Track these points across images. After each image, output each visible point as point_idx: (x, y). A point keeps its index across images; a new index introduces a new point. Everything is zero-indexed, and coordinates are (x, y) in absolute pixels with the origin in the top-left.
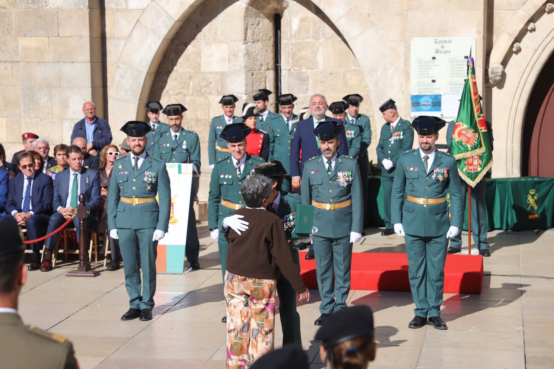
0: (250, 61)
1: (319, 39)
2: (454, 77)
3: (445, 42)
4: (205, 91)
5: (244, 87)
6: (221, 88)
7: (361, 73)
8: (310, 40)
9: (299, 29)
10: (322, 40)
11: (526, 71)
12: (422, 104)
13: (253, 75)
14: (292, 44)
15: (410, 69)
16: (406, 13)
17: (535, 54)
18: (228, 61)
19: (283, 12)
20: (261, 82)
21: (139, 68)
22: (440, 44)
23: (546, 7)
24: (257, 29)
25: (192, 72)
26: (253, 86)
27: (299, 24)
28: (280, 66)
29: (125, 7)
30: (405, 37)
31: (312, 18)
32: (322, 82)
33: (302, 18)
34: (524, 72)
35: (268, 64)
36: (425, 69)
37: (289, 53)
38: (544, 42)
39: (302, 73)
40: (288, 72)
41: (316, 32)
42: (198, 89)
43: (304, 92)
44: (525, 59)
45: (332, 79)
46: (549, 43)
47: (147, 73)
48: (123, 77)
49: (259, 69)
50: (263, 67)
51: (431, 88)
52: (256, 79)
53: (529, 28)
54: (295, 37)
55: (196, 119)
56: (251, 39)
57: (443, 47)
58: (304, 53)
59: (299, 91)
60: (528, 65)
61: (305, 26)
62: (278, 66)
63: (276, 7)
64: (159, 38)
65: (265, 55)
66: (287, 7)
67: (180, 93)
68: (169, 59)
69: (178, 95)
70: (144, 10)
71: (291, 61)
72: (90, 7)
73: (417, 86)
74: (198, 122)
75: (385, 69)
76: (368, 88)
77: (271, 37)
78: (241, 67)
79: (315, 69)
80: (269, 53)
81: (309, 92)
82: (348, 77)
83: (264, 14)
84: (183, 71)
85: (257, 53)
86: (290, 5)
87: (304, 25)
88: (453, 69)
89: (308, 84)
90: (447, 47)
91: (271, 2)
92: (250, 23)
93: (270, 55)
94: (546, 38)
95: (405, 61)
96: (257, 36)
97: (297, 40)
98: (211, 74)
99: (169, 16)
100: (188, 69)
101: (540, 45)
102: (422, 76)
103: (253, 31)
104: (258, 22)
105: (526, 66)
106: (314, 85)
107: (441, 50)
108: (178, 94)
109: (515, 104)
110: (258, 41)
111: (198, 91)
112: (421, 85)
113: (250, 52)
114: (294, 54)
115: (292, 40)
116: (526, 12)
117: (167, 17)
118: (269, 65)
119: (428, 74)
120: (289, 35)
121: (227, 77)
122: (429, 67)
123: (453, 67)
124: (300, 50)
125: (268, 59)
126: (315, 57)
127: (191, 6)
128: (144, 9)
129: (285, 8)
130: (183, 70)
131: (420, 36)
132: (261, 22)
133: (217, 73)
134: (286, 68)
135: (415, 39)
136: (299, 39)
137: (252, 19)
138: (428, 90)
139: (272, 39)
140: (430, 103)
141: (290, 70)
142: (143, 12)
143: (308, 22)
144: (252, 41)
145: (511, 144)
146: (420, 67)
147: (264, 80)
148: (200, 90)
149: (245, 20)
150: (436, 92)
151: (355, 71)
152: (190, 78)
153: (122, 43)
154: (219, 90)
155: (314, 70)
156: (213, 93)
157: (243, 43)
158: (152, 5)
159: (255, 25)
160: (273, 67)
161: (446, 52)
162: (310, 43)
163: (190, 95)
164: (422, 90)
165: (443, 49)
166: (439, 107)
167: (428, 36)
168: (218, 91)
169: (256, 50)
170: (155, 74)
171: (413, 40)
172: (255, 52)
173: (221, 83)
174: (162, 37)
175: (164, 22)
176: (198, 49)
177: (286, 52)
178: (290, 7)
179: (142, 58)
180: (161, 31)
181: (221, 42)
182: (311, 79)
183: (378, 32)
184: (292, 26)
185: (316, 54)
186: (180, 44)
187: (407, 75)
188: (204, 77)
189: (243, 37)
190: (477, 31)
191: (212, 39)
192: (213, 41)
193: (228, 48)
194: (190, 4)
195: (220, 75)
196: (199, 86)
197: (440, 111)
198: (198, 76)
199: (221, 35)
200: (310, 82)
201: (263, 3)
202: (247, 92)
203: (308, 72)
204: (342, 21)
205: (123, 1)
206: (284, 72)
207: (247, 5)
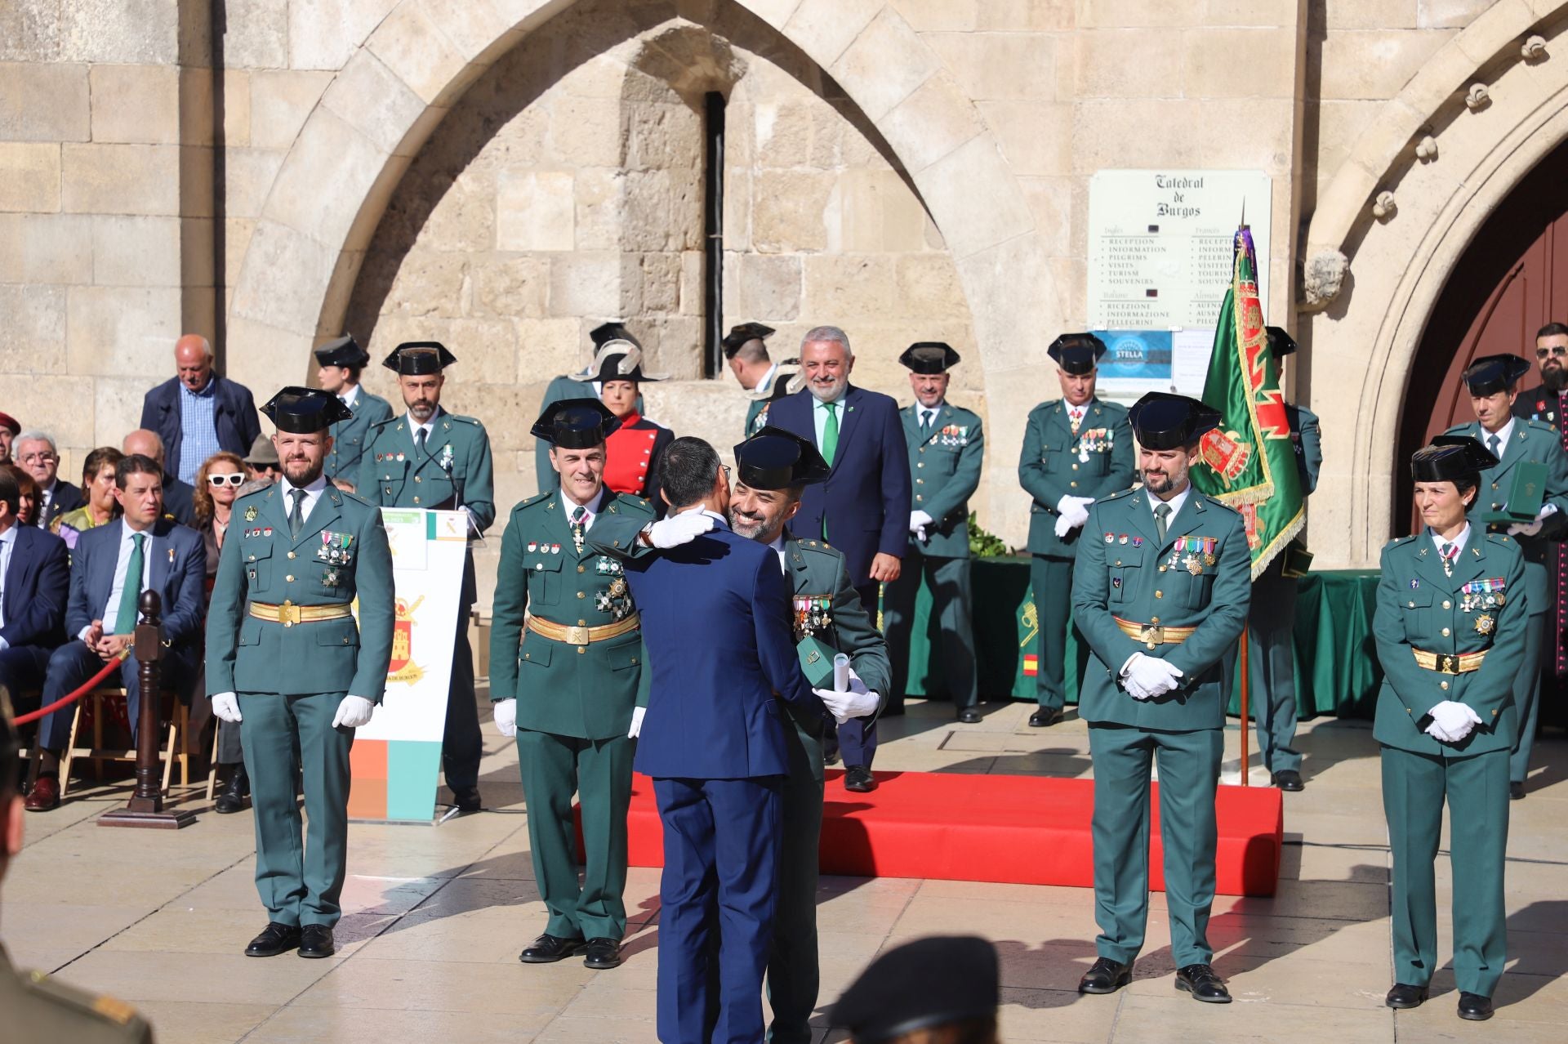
0: (635, 223)
1: (831, 165)
2: (1209, 281)
3: (1186, 183)
4: (507, 306)
5: (618, 297)
6: (552, 299)
7: (948, 264)
8: (807, 169)
9: (774, 137)
10: (840, 170)
11: (1410, 273)
12: (1119, 356)
13: (642, 262)
14: (755, 177)
15: (1086, 258)
16: (1077, 100)
17: (1434, 223)
18: (572, 222)
19: (730, 87)
20: (665, 284)
21: (318, 238)
22: (1172, 191)
23: (1468, 94)
24: (657, 135)
25: (470, 250)
26: (642, 293)
27: (776, 124)
28: (721, 239)
29: (283, 63)
30: (1075, 168)
31: (812, 106)
32: (837, 288)
33: (782, 108)
34: (1405, 273)
35: (686, 233)
36: (1129, 258)
37: (746, 204)
38: (1462, 192)
39: (783, 260)
40: (741, 258)
41: (824, 147)
42: (486, 300)
43: (786, 315)
44: (1407, 239)
45: (867, 280)
46: (1475, 194)
47: (343, 251)
48: (272, 261)
49: (659, 248)
50: (671, 241)
51: (1144, 311)
52: (650, 276)
53: (1421, 151)
54: (763, 160)
55: (478, 384)
56: (639, 163)
57: (1179, 198)
58: (788, 205)
59: (771, 312)
60: (1415, 255)
61: (794, 129)
62: (714, 239)
63: (711, 73)
64: (379, 152)
65: (679, 209)
66: (744, 73)
67: (434, 310)
68: (405, 212)
69: (428, 315)
70: (338, 74)
71: (750, 226)
72: (184, 62)
73: (1105, 305)
74: (483, 394)
75: (1015, 256)
76: (968, 307)
77: (695, 159)
78: (609, 239)
79: (817, 251)
80: (689, 202)
81: (801, 315)
82: (911, 275)
83: (678, 91)
84: (443, 248)
85: (655, 200)
86: (752, 68)
87: (790, 127)
88: (1207, 262)
89: (800, 293)
90: (1192, 197)
91: (699, 58)
92: (637, 118)
93: (694, 208)
94: (1465, 181)
95: (1073, 234)
96: (657, 154)
97: (769, 169)
98: (524, 259)
99: (406, 91)
100: (460, 241)
101: (1451, 199)
102: (1118, 277)
103: (646, 139)
104: (660, 114)
105: (1410, 258)
106: (815, 295)
107: (1172, 205)
108: (428, 311)
109: (1378, 363)
110: (659, 168)
111: (485, 304)
112: (1116, 303)
113: (635, 199)
114: (760, 208)
115: (755, 168)
116: (1411, 105)
117: (403, 94)
118: (689, 236)
119: (1136, 273)
120: (747, 153)
121: (569, 267)
122: (1138, 254)
123: (1207, 253)
124: (776, 196)
125: (685, 218)
126: (819, 217)
127: (472, 65)
128: (336, 71)
129: (737, 78)
130: (445, 244)
131: (1116, 165)
132: (668, 115)
133: (542, 254)
134: (737, 247)
135: (1101, 173)
136: (775, 166)
137: (643, 105)
138: (1135, 318)
139: (699, 164)
140: (1140, 354)
141: (747, 252)
142: (335, 78)
143: (803, 118)
144: (644, 167)
145: (1366, 476)
146: (1114, 253)
147: (674, 279)
148: (493, 301)
149: (623, 107)
150: (1158, 325)
151: (931, 258)
152: (464, 267)
153: (273, 164)
154: (547, 304)
155: (816, 254)
156: (527, 311)
157: (617, 172)
158: (359, 60)
159: (651, 122)
160: (699, 241)
161: (1187, 213)
162: (805, 176)
163: (461, 317)
164: (1120, 318)
165: (1178, 205)
166: (1166, 366)
167: (1139, 168)
168: (542, 305)
169: (654, 195)
170: (364, 255)
171: (1096, 176)
172: (651, 198)
173: (552, 283)
174: (388, 150)
175: (392, 108)
176: (488, 186)
177: (738, 201)
178: (751, 75)
179: (327, 207)
180: (384, 133)
181: (553, 167)
182: (806, 278)
183: (999, 150)
184: (754, 129)
185: (822, 209)
186: (436, 172)
187: (1078, 274)
188: (505, 265)
189: (616, 157)
190: (1275, 157)
191: (527, 158)
192: (530, 164)
193: (574, 186)
194: (469, 59)
195: (549, 260)
196: (489, 293)
197: (1168, 376)
198: (487, 264)
199: (556, 149)
200: (803, 287)
201: (676, 62)
202: (626, 310)
203: (799, 258)
204: (897, 117)
205: (276, 46)
206: (729, 256)
207: (629, 65)
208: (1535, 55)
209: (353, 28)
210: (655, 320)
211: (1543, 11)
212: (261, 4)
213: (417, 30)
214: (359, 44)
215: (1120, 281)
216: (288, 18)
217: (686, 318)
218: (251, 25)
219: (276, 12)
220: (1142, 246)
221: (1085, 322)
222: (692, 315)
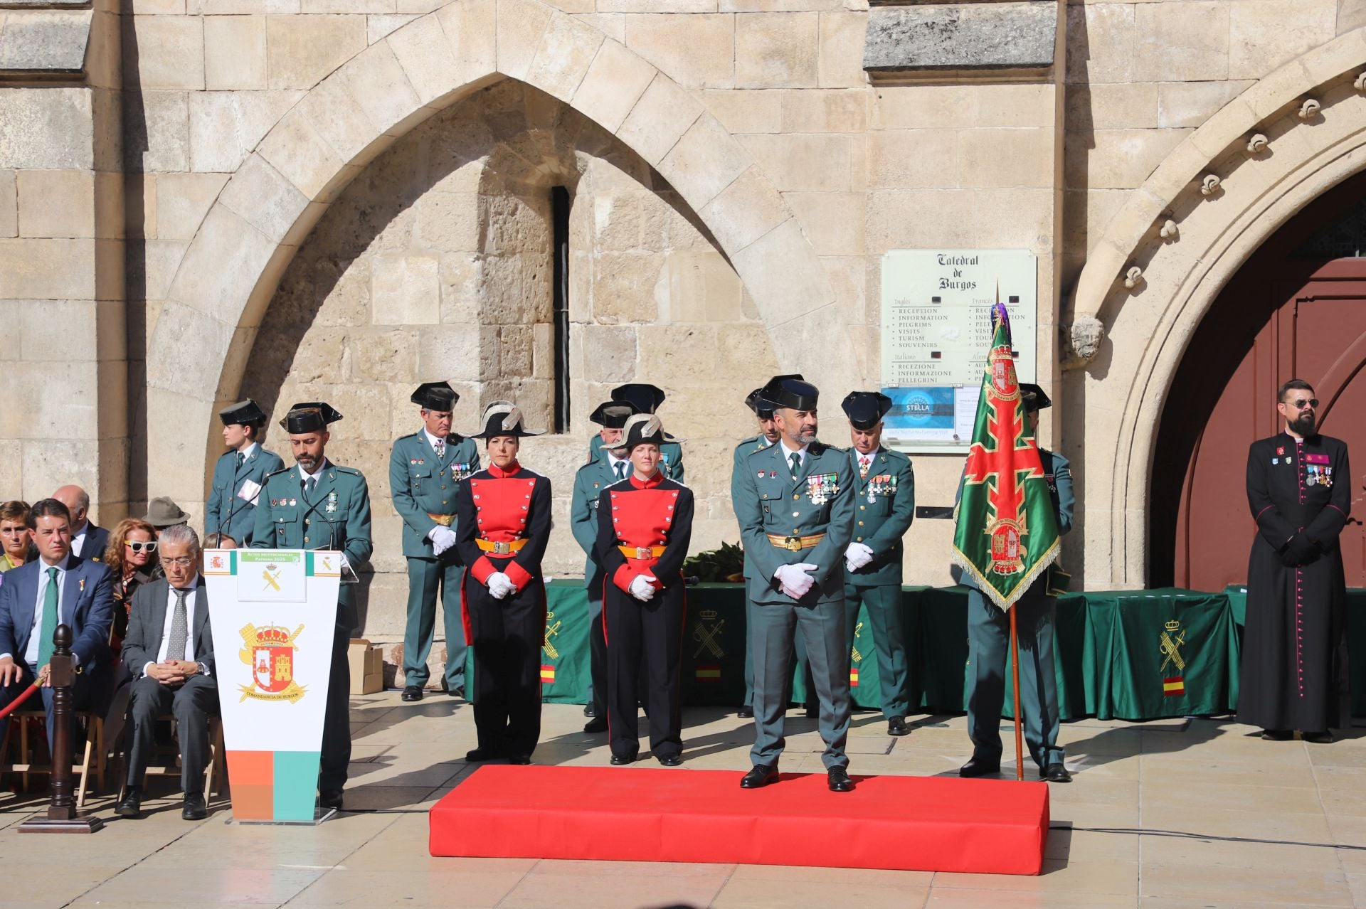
0: (492, 299)
1: (660, 248)
2: (985, 345)
3: (964, 261)
4: (382, 372)
5: (478, 364)
6: (420, 366)
7: (762, 332)
8: (640, 252)
9: (611, 224)
10: (668, 252)
11: (1157, 336)
12: (907, 409)
13: (499, 334)
14: (595, 259)
15: (879, 326)
16: (869, 191)
17: (1177, 293)
18: (438, 299)
19: (574, 183)
20: (520, 352)
21: (216, 316)
22: (952, 268)
23: (1203, 184)
24: (511, 225)
25: (349, 325)
27: (612, 213)
28: (567, 313)
29: (185, 167)
30: (868, 249)
31: (643, 199)
32: (667, 354)
33: (618, 200)
34: (1153, 337)
35: (537, 308)
36: (916, 325)
37: (588, 282)
38: (1198, 268)
39: (620, 330)
40: (584, 328)
41: (654, 232)
42: (364, 368)
43: (623, 377)
44: (1153, 307)
45: (692, 346)
46: (1210, 269)
47: (238, 327)
49: (514, 321)
50: (525, 315)
51: (930, 370)
52: (505, 345)
53: (1164, 233)
54: (602, 244)
55: (358, 440)
56: (495, 249)
57: (958, 274)
58: (623, 283)
59: (610, 374)
60: (1160, 321)
61: (627, 218)
62: (561, 314)
63: (556, 170)
64: (268, 242)
65: (530, 288)
66: (585, 170)
67: (317, 375)
68: (292, 293)
69: (314, 382)
70: (233, 175)
71: (591, 301)
72: (98, 168)
73: (896, 365)
74: (362, 449)
75: (819, 324)
76: (779, 368)
77: (544, 244)
78: (470, 314)
79: (649, 322)
80: (540, 281)
82: (731, 341)
83: (527, 187)
84: (326, 323)
85: (509, 280)
86: (592, 167)
87: (625, 216)
88: (983, 328)
89: (635, 358)
90: (969, 273)
91: (545, 158)
92: (493, 210)
93: (544, 287)
94: (1202, 258)
95: (868, 305)
96: (511, 240)
97: (606, 252)
98: (397, 332)
99: (292, 189)
100: (341, 318)
101: (1190, 273)
102: (907, 342)
103: (501, 228)
104: (513, 206)
105: (1156, 324)
106: (648, 359)
107: (952, 279)
108: (312, 376)
110: (512, 253)
111: (363, 372)
112: (905, 364)
113: (492, 280)
114: (600, 285)
115: (595, 251)
116: (1154, 193)
117: (289, 191)
118: (540, 310)
119: (922, 339)
120: (588, 238)
121: (436, 338)
122: (924, 322)
123: (983, 321)
124: (613, 275)
125: (537, 295)
126: (650, 293)
127: (349, 166)
128: (231, 173)
129: (580, 175)
130: (327, 320)
131: (903, 246)
132: (520, 208)
133: (410, 328)
134: (581, 319)
135: (891, 253)
136: (612, 250)
137: (498, 199)
138: (923, 377)
139: (548, 249)
140: (927, 408)
141: (589, 323)
142: (231, 179)
143: (635, 208)
144: (499, 252)
145: (1123, 510)
146: (903, 321)
147: (528, 348)
148: (370, 368)
149: (480, 201)
150: (942, 382)
151: (747, 326)
152: (345, 339)
153: (177, 254)
154: (417, 371)
155: (649, 325)
156: (399, 377)
157: (476, 257)
158: (251, 163)
159: (506, 214)
160: (548, 315)
161: (965, 286)
162: (639, 258)
163: (343, 383)
164: (909, 377)
165: (958, 279)
166: (949, 417)
167: (922, 248)
168: (412, 371)
169: (508, 275)
170: (257, 330)
171: (886, 255)
172: (505, 279)
173: (421, 352)
174: (277, 240)
175: (280, 204)
176: (364, 270)
177: (581, 279)
178: (590, 171)
179: (224, 290)
180: (273, 226)
181: (420, 253)
182: (640, 345)
183: (804, 234)
184: (594, 218)
185: (653, 286)
186: (320, 258)
187: (873, 339)
188: (380, 337)
189: (474, 243)
190: (1038, 238)
191: (398, 245)
192: (401, 250)
193: (438, 268)
194: (346, 161)
195: (418, 333)
196: (366, 362)
197: (951, 425)
198: (364, 336)
199: (423, 237)
200: (638, 353)
201: (526, 161)
202: (486, 374)
203: (634, 328)
204: (716, 206)
205: (179, 152)
206: (575, 327)
207: (486, 165)
208: (1259, 150)
209: (245, 136)
210: (510, 383)
211: (1264, 113)
212: (166, 117)
213: (301, 137)
214: (251, 150)
215: (908, 345)
216: (189, 128)
217: (538, 381)
218: (157, 135)
219: (179, 124)
220: (927, 315)
221: (880, 380)
222: (543, 378)
